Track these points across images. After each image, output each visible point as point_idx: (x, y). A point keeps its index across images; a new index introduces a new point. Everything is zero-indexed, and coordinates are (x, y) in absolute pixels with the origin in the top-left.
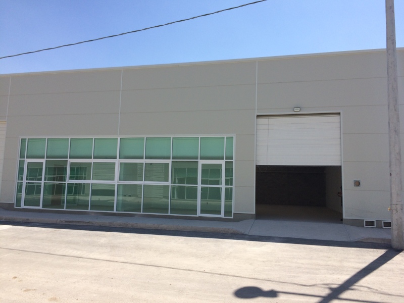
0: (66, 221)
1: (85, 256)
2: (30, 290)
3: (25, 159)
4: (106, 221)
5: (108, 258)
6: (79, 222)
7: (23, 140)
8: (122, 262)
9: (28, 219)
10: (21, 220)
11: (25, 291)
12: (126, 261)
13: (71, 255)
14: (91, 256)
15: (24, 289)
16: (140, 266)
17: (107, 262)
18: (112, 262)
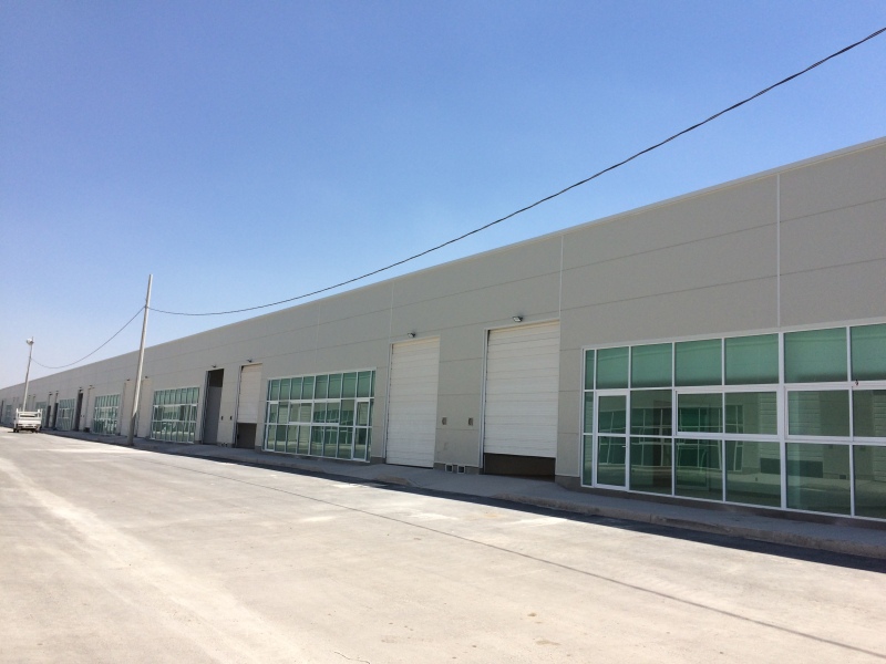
0: (669, 520)
1: (679, 596)
2: (547, 642)
3: (594, 390)
4: (757, 528)
5: (729, 609)
6: (694, 524)
7: (589, 354)
8: (759, 623)
9: (597, 510)
10: (586, 511)
11: (539, 643)
12: (769, 621)
13: (653, 589)
14: (694, 598)
15: (539, 639)
16: (801, 638)
17: (725, 616)
18: (734, 619)
